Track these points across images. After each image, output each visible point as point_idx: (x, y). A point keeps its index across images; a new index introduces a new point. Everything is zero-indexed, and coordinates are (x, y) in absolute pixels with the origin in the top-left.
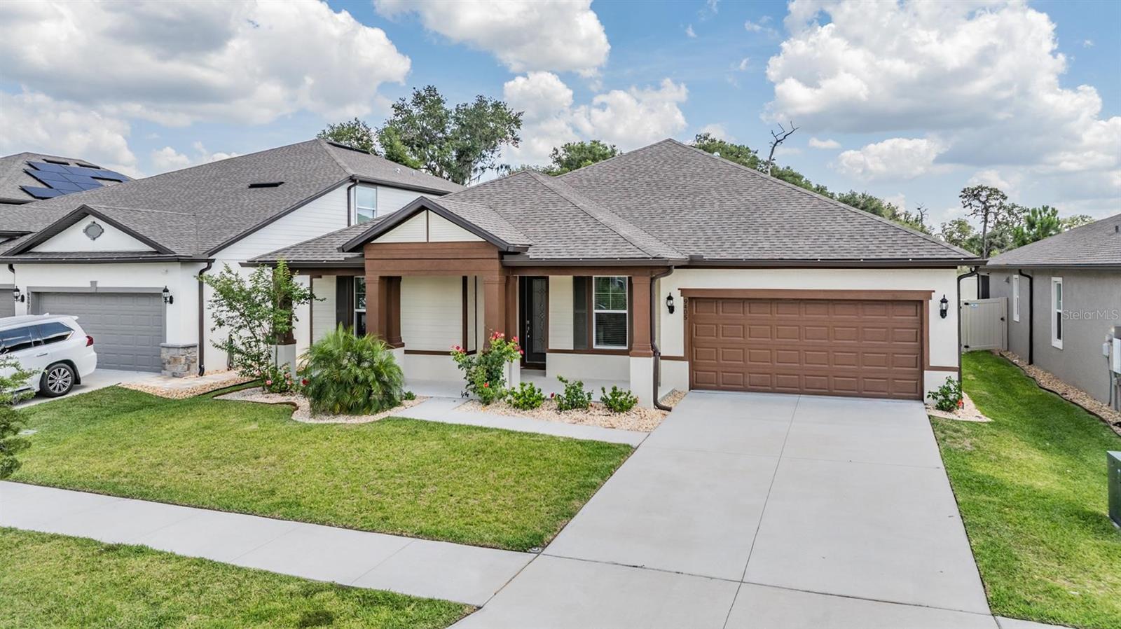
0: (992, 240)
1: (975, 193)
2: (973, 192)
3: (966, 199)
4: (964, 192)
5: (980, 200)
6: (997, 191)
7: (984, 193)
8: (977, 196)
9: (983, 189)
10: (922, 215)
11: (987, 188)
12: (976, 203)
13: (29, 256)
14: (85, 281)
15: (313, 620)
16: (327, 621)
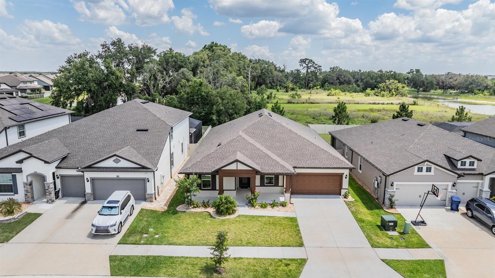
0: (309, 78)
1: (304, 61)
3: (301, 63)
4: (300, 60)
5: (306, 64)
6: (312, 61)
7: (307, 61)
8: (305, 62)
9: (307, 59)
10: (285, 68)
11: (308, 59)
12: (304, 65)
13: (90, 168)
14: (113, 175)
15: (287, 265)
16: (289, 265)
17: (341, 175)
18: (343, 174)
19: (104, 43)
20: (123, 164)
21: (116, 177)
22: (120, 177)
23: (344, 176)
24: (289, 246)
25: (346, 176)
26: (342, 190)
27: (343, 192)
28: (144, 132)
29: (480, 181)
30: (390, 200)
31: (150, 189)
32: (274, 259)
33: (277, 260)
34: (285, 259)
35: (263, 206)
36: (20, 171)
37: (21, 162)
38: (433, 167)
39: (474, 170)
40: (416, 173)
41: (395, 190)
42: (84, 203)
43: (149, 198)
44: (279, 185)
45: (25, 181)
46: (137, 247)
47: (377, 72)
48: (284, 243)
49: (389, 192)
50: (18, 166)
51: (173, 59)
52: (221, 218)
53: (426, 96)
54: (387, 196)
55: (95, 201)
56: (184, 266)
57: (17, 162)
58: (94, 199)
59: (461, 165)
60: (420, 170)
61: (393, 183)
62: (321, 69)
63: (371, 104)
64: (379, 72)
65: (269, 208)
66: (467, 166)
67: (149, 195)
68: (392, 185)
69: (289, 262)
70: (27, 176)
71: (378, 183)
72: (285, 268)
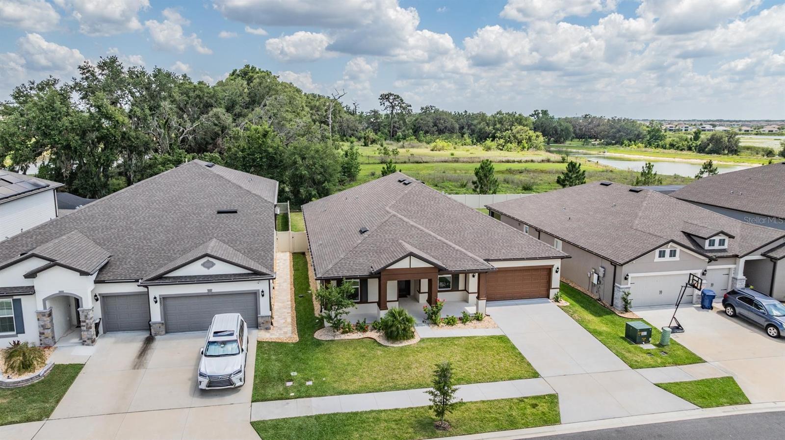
0: (395, 124)
1: (387, 97)
2: (386, 96)
3: (381, 101)
4: (381, 96)
5: (389, 102)
6: (398, 97)
7: (391, 97)
8: (388, 99)
9: (391, 95)
10: (356, 107)
11: (393, 94)
12: (387, 104)
13: (160, 279)
14: (202, 289)
15: (534, 406)
16: (537, 405)
17: (549, 270)
18: (553, 266)
19: (85, 64)
20: (220, 268)
21: (207, 291)
22: (213, 291)
23: (554, 269)
24: (520, 378)
25: (558, 268)
26: (551, 290)
27: (553, 293)
28: (232, 215)
29: (732, 266)
30: (625, 300)
31: (264, 311)
32: (512, 399)
33: (517, 401)
34: (527, 398)
35: (450, 322)
36: (30, 291)
37: (32, 275)
38: (679, 249)
39: (724, 250)
40: (657, 259)
41: (629, 285)
42: (150, 340)
43: (263, 323)
44: (460, 289)
45: (40, 308)
46: (287, 403)
47: (495, 114)
48: (511, 375)
49: (622, 288)
50: (27, 283)
51: (197, 92)
52: (395, 345)
53: (561, 149)
54: (618, 295)
55: (168, 336)
56: (383, 425)
57: (27, 276)
58: (167, 332)
59: (710, 245)
60: (662, 254)
61: (627, 275)
62: (411, 110)
63: (503, 162)
64: (497, 114)
65: (459, 325)
66: (717, 246)
67: (264, 319)
68: (626, 279)
69: (534, 402)
70: (44, 301)
71: (598, 277)
72: (534, 410)
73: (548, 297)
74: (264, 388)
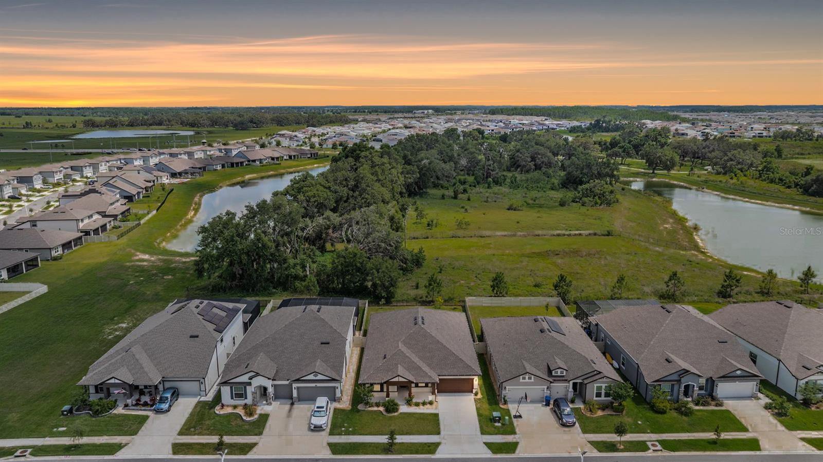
13: (298, 380)
14: (313, 385)
18: (474, 379)
20: (320, 377)
21: (315, 386)
22: (317, 386)
24: (432, 434)
25: (476, 380)
26: (473, 389)
27: (474, 391)
28: (327, 345)
29: (568, 384)
30: (504, 399)
31: (338, 394)
32: (423, 443)
34: (428, 443)
35: (417, 404)
36: (250, 384)
37: (251, 378)
38: (533, 376)
39: (563, 376)
40: (521, 380)
41: (507, 392)
42: (292, 404)
43: (338, 400)
44: (429, 386)
45: (253, 390)
46: (341, 437)
48: (429, 432)
49: (504, 393)
50: (250, 381)
52: (388, 415)
54: (503, 396)
55: (299, 403)
56: (371, 448)
57: (249, 379)
58: (299, 401)
59: (555, 373)
60: (524, 378)
61: (506, 387)
65: (421, 407)
66: (559, 374)
67: (338, 398)
68: (505, 389)
69: (429, 445)
70: (255, 388)
72: (428, 448)
73: (472, 392)
74: (334, 430)
